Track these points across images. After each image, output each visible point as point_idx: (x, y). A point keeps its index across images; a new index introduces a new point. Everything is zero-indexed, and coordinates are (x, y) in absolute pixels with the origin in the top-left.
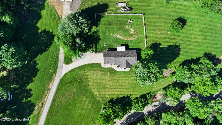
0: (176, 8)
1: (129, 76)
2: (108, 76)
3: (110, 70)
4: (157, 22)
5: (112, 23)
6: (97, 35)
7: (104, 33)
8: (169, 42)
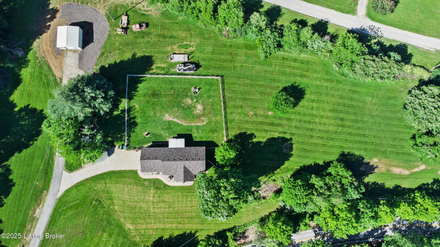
0: (284, 67)
1: (193, 196)
2: (152, 195)
3: (154, 184)
4: (247, 93)
5: (159, 93)
6: (132, 116)
7: (143, 112)
8: (271, 131)
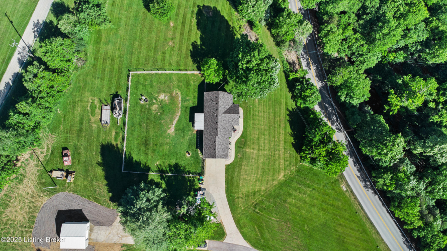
1: (253, 109)
2: (252, 151)
3: (240, 147)
4: (149, 46)
5: (144, 138)
6: (168, 170)
7: (163, 156)
8: (190, 26)
